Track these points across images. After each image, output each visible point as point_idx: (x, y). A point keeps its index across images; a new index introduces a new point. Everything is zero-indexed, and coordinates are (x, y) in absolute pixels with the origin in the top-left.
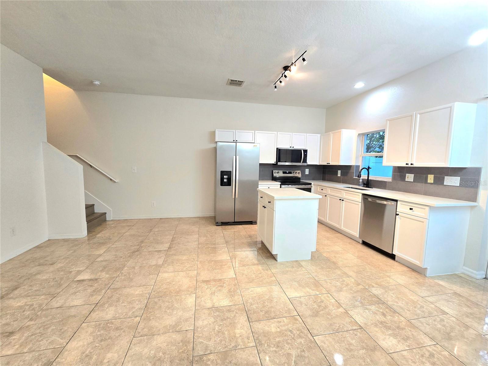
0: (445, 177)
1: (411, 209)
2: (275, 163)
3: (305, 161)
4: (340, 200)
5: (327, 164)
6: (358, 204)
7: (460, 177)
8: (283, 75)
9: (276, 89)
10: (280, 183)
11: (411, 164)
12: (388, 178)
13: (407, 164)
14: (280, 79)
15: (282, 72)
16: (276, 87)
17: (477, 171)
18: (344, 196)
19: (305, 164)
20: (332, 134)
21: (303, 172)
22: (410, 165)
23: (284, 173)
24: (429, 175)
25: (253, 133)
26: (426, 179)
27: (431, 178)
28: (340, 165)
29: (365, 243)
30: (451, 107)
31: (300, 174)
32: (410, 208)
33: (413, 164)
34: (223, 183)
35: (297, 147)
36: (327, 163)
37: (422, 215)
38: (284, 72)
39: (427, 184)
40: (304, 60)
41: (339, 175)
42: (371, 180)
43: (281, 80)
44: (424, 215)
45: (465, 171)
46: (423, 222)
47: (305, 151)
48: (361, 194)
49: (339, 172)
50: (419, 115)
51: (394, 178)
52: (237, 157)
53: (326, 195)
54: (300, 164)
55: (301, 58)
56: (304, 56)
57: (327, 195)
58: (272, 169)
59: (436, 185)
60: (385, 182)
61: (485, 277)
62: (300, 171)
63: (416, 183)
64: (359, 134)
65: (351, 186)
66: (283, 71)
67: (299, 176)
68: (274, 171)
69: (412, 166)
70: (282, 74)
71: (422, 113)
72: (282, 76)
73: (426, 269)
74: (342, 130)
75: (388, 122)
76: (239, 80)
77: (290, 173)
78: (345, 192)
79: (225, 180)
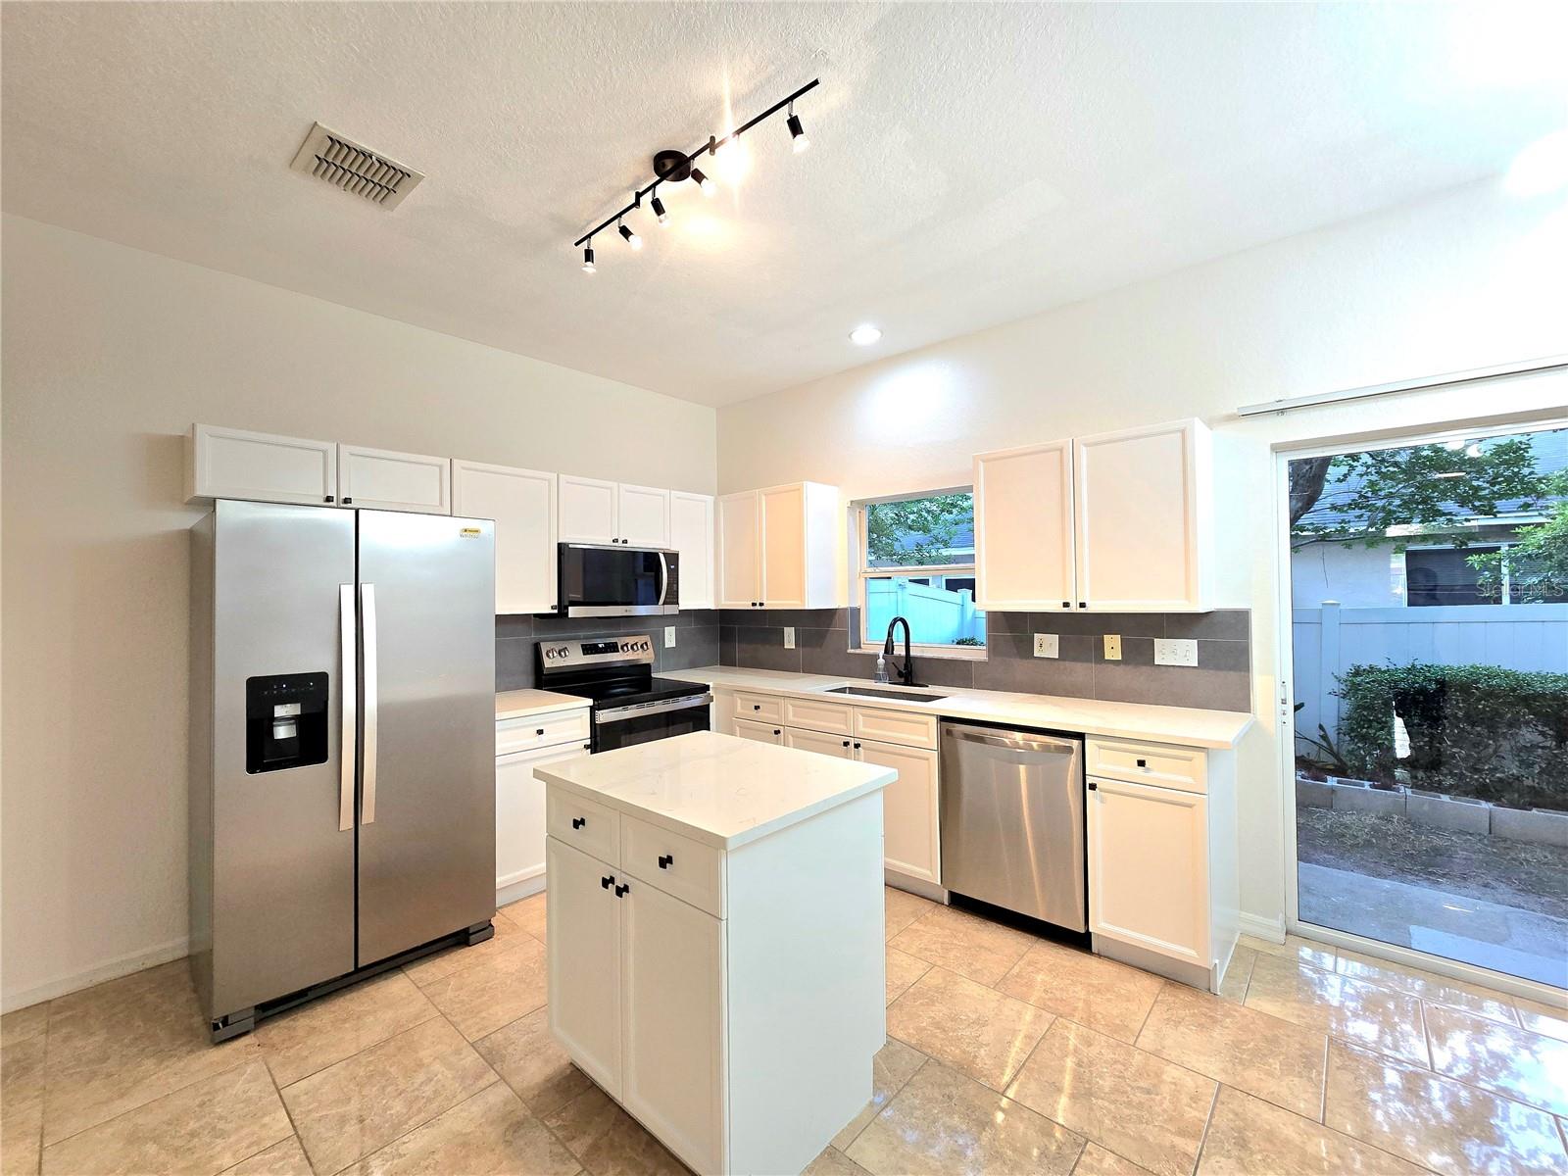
0: (1155, 640)
1: (1141, 763)
2: (556, 611)
3: (673, 598)
4: (846, 744)
5: (752, 608)
6: (926, 756)
7: (1196, 641)
8: (647, 199)
9: (589, 263)
10: (590, 702)
13: (1066, 605)
14: (619, 215)
15: (638, 181)
16: (589, 255)
17: (1238, 621)
18: (861, 728)
19: (670, 610)
20: (764, 497)
23: (589, 649)
25: (441, 467)
26: (1100, 647)
27: (1113, 647)
28: (806, 608)
29: (961, 903)
34: (263, 754)
35: (640, 541)
37: (1185, 780)
38: (654, 186)
40: (795, 126)
41: (790, 642)
43: (625, 221)
44: (1190, 780)
45: (1205, 620)
46: (1190, 806)
47: (673, 558)
48: (934, 720)
49: (789, 634)
51: (994, 648)
52: (368, 592)
53: (777, 728)
55: (783, 114)
56: (799, 107)
57: (781, 729)
58: (534, 637)
59: (1129, 668)
64: (852, 502)
65: (848, 683)
66: (646, 179)
67: (645, 657)
68: (544, 647)
69: (1082, 610)
70: (639, 195)
71: (1096, 444)
72: (637, 204)
75: (981, 464)
76: (386, 156)
77: (612, 648)
78: (863, 715)
79: (282, 732)
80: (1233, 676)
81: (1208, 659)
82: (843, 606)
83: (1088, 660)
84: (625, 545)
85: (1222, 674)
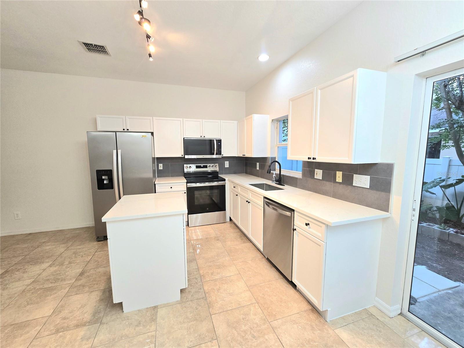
7: (369, 176)
11: (314, 159)
12: (298, 174)
13: (309, 158)
17: (388, 169)
20: (246, 120)
21: (222, 166)
22: (312, 160)
23: (197, 167)
24: (337, 172)
30: (353, 76)
31: (218, 168)
32: (306, 223)
33: (315, 159)
36: (243, 155)
39: (336, 184)
42: (283, 175)
50: (319, 91)
54: (215, 156)
60: (296, 179)
61: (400, 312)
62: (217, 164)
63: (325, 182)
64: (272, 120)
69: (314, 161)
73: (327, 311)
74: (253, 115)
75: (291, 102)
77: (206, 167)
80: (383, 194)
81: (374, 185)
82: (269, 156)
83: (331, 181)
84: (204, 138)
85: (378, 193)
